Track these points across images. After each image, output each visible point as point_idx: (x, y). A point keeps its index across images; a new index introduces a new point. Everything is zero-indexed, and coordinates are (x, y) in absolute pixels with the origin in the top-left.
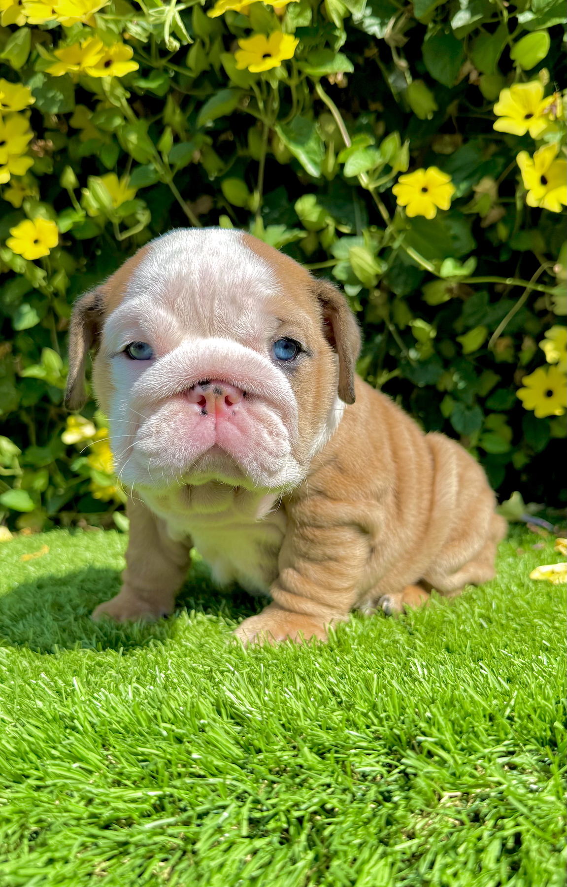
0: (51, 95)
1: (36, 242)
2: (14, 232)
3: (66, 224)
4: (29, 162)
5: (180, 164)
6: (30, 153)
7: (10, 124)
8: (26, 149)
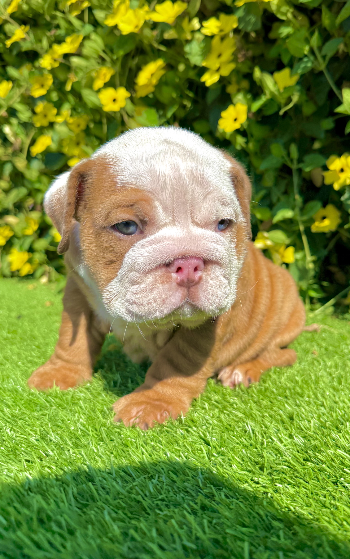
0: (248, 19)
1: (236, 120)
2: (224, 114)
3: (256, 106)
4: (232, 66)
5: (330, 54)
6: (235, 59)
7: (226, 42)
8: (232, 58)
